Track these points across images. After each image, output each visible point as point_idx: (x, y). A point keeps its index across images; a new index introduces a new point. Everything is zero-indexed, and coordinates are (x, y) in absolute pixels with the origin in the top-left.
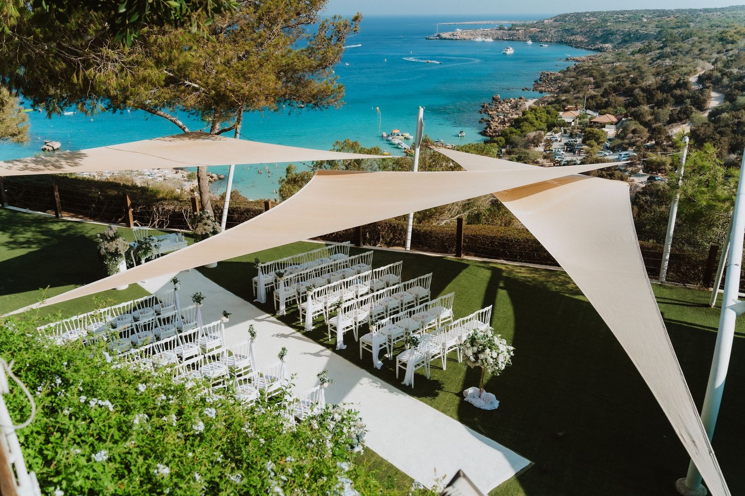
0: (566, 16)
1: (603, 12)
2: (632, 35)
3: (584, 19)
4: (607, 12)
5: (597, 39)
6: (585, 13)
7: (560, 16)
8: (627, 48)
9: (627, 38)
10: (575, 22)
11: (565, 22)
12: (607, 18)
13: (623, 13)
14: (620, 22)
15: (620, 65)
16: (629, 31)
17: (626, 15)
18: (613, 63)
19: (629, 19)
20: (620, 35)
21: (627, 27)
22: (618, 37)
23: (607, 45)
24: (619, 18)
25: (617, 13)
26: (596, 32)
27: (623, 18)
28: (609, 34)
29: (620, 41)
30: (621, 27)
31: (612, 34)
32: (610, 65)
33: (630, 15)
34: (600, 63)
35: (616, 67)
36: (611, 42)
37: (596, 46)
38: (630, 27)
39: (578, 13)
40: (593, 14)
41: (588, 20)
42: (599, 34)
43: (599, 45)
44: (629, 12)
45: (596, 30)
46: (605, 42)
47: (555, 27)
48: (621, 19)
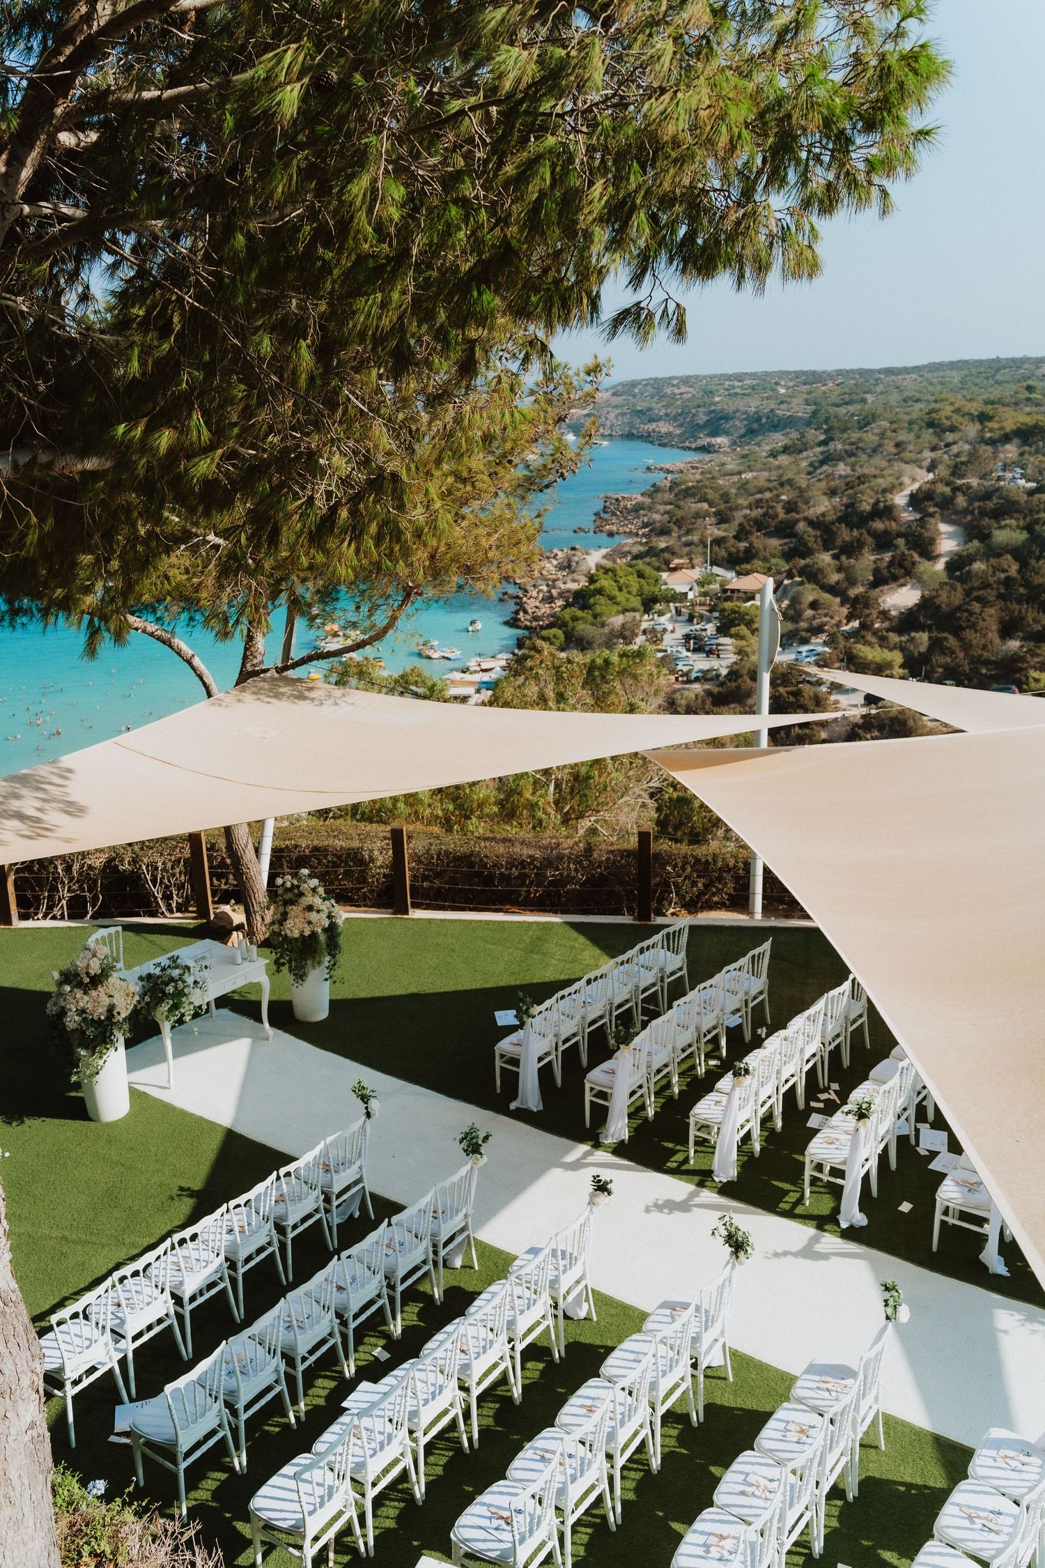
0: (634, 384)
1: (704, 377)
2: (764, 420)
3: (668, 390)
4: (712, 377)
5: (699, 427)
6: (670, 378)
7: (622, 384)
8: (758, 444)
9: (755, 426)
10: (652, 396)
11: (634, 396)
12: (713, 388)
13: (739, 377)
14: (736, 394)
15: (755, 478)
16: (756, 413)
17: (748, 382)
18: (740, 473)
19: (753, 388)
20: (742, 421)
21: (753, 405)
22: (738, 423)
23: (719, 440)
24: (734, 387)
25: (729, 377)
26: (694, 415)
27: (741, 387)
28: (721, 418)
29: (743, 431)
30: (740, 404)
31: (726, 418)
32: (736, 478)
33: (755, 382)
34: (717, 475)
35: (747, 482)
36: (727, 433)
37: (700, 443)
38: (758, 403)
39: (656, 380)
40: (686, 381)
41: (677, 391)
42: (702, 418)
43: (705, 441)
44: (752, 375)
45: (694, 411)
46: (715, 434)
47: (616, 407)
48: (738, 390)
